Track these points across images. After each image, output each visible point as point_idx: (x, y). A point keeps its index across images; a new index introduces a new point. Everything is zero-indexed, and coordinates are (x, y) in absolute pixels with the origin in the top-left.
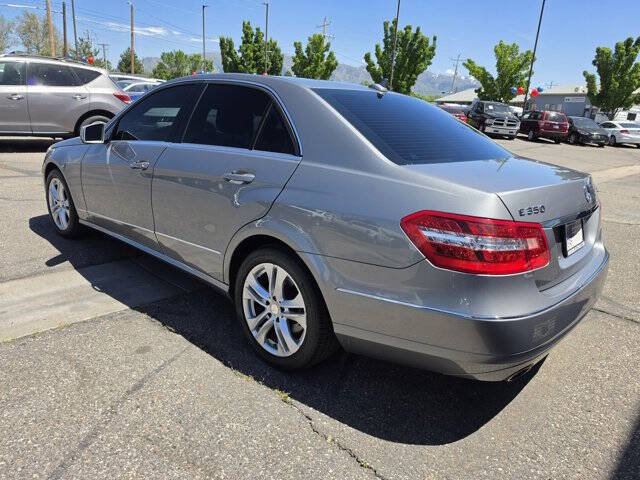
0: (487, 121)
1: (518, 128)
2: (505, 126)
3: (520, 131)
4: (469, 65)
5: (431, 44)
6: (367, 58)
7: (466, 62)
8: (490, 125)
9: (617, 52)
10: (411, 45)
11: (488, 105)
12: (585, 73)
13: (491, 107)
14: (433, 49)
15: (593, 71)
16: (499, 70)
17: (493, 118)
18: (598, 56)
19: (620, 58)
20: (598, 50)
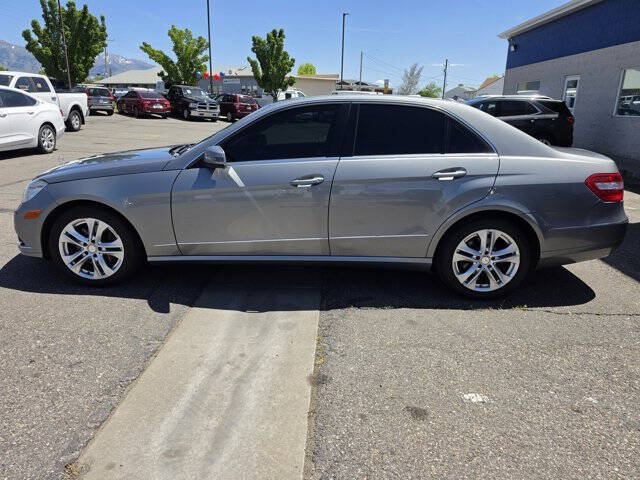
0: (191, 105)
1: (218, 110)
2: (208, 110)
3: (221, 114)
4: (146, 48)
5: (100, 24)
6: (26, 35)
7: (142, 45)
8: (194, 109)
9: (269, 42)
10: (81, 23)
11: (185, 90)
12: (249, 59)
13: (189, 92)
14: (103, 30)
15: (254, 57)
16: (178, 54)
17: (196, 102)
18: (255, 44)
19: (272, 47)
20: (254, 39)
